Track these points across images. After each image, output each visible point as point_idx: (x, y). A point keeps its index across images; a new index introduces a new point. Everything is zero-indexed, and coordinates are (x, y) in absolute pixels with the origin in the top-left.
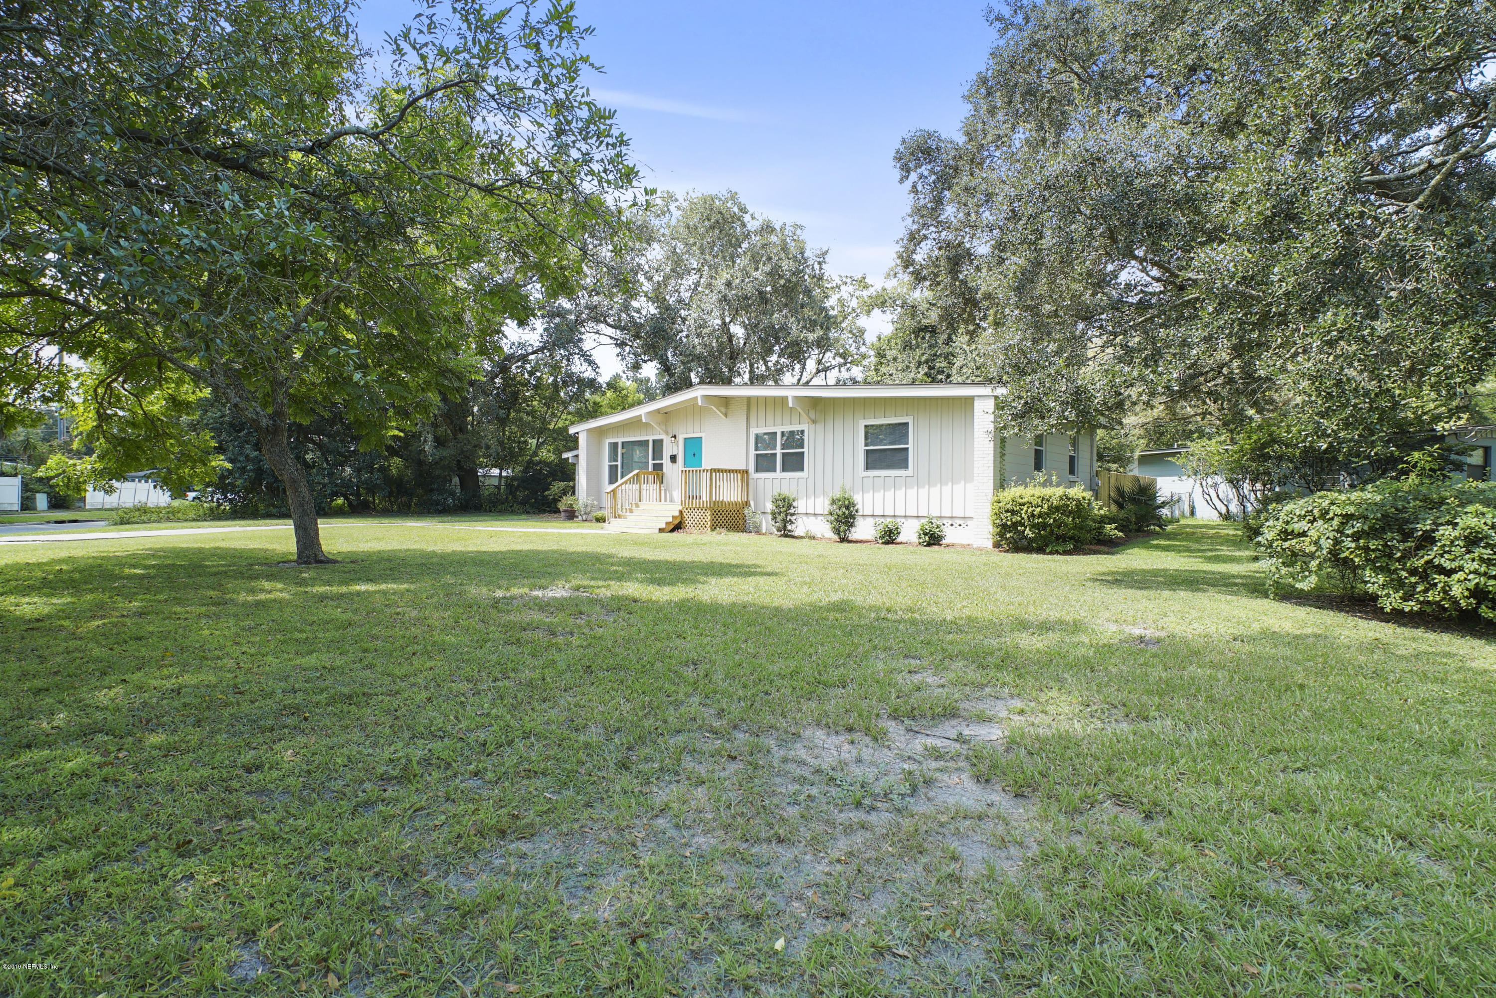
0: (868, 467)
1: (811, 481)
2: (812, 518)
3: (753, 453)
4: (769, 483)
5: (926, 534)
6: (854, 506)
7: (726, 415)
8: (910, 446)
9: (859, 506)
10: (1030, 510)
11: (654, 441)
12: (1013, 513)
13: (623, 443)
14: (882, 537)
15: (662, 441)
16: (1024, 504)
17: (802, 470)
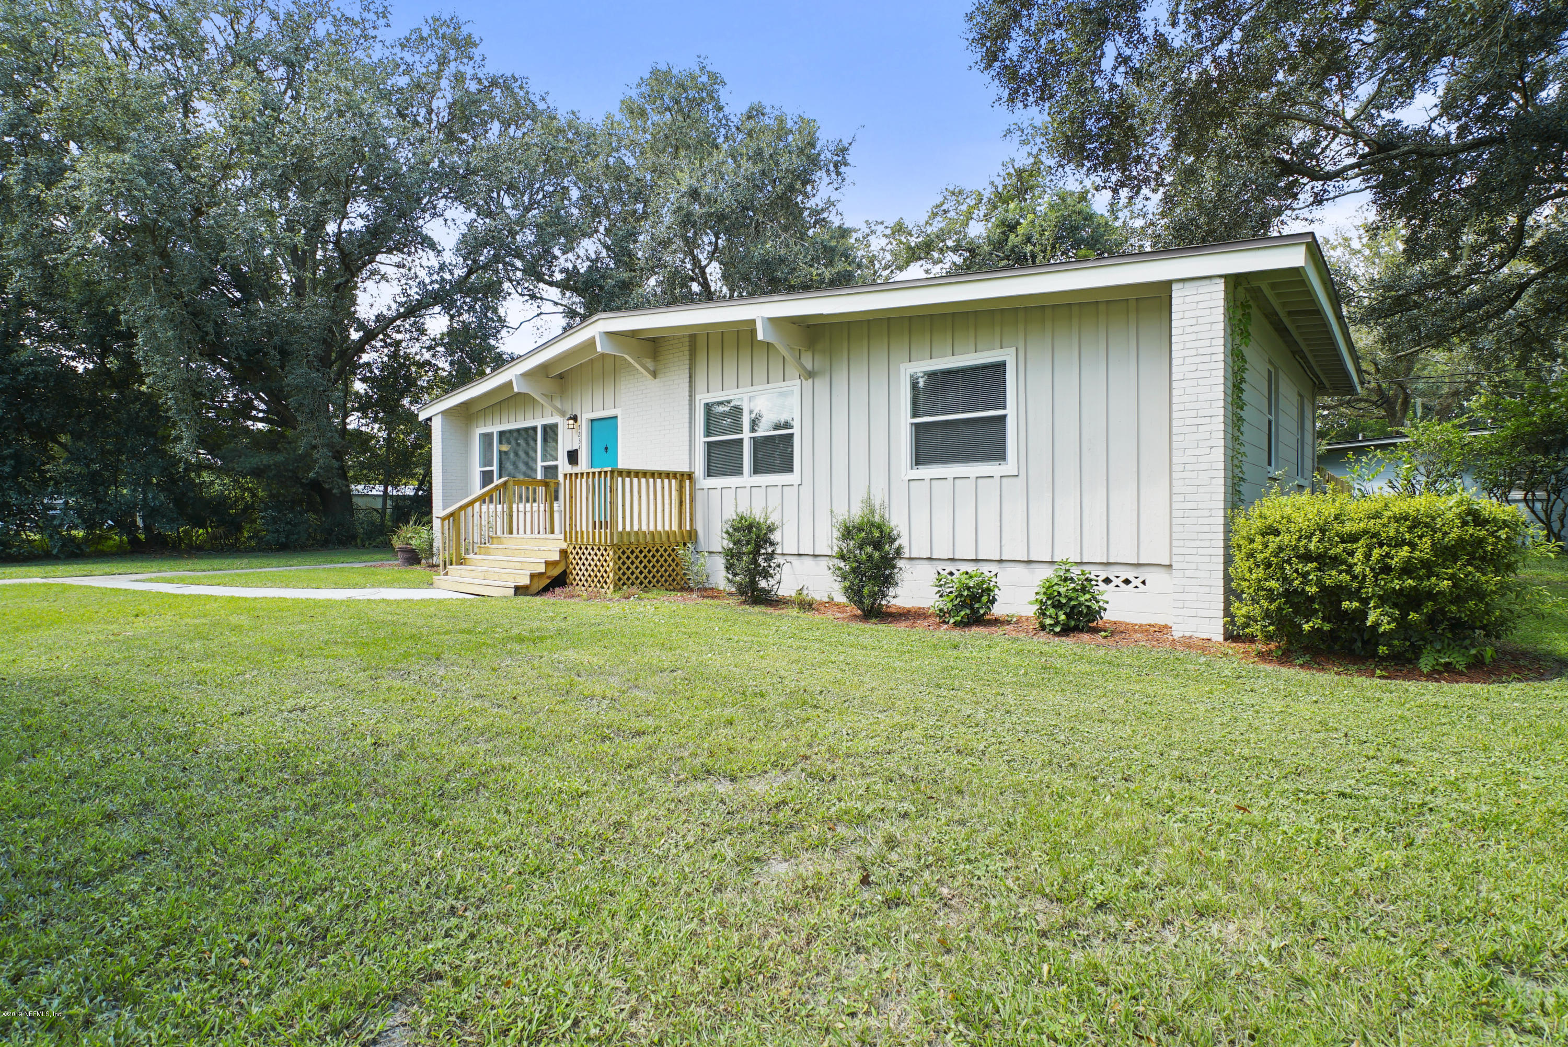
0: (921, 458)
1: (806, 490)
2: (809, 562)
3: (701, 439)
4: (729, 495)
5: (1058, 606)
6: (892, 540)
7: (654, 374)
8: (1010, 411)
9: (902, 541)
10: (1376, 553)
11: (545, 427)
12: (1324, 561)
13: (501, 433)
14: (957, 609)
15: (555, 426)
16: (1354, 538)
17: (790, 469)
